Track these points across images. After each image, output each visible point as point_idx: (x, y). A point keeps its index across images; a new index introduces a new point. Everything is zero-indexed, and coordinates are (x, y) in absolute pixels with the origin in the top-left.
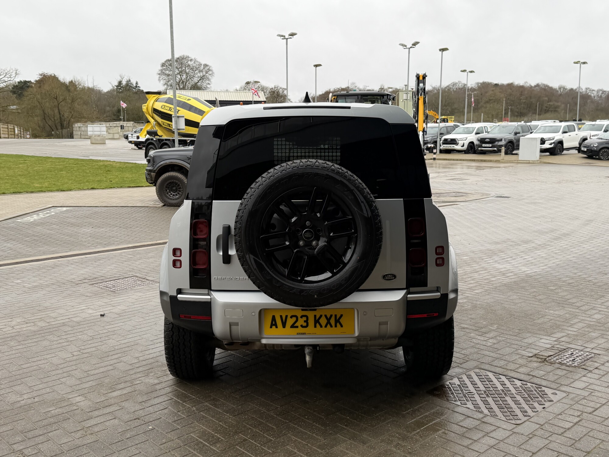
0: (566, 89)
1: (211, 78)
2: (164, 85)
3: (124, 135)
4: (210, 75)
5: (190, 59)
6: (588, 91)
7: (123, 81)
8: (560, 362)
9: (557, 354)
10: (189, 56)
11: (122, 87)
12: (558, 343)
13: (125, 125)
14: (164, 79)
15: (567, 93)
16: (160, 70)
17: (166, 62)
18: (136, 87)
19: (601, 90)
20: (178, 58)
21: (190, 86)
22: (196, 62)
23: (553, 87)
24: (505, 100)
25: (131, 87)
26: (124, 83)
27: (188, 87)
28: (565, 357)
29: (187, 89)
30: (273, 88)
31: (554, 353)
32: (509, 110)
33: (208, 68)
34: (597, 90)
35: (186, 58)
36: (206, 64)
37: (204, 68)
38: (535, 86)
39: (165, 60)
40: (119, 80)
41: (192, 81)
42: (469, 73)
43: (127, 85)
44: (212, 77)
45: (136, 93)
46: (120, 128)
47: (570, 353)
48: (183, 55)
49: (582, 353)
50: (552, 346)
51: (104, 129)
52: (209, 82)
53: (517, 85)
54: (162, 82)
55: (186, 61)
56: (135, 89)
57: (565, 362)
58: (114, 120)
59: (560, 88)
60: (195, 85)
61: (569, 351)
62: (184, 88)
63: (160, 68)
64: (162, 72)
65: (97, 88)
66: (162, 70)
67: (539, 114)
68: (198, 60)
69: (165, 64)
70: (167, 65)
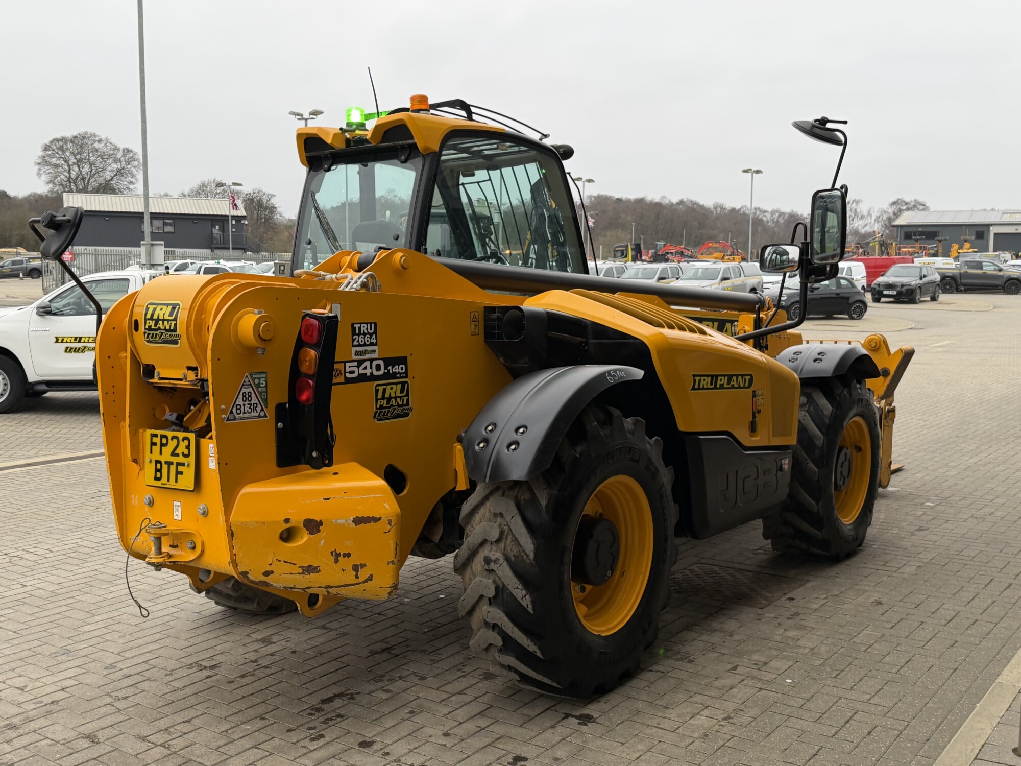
1: (136, 173)
2: (48, 183)
4: (135, 167)
5: (97, 139)
10: (97, 133)
14: (50, 173)
15: (726, 216)
17: (52, 142)
20: (76, 137)
21: (96, 186)
22: (108, 145)
24: (635, 226)
27: (91, 188)
30: (250, 194)
33: (131, 155)
34: (772, 212)
35: (89, 137)
36: (127, 149)
37: (124, 156)
38: (678, 204)
39: (51, 139)
41: (100, 176)
48: (84, 131)
52: (133, 180)
53: (651, 201)
54: (44, 178)
55: (90, 143)
60: (107, 185)
62: (85, 190)
63: (41, 153)
64: (44, 159)
68: (114, 142)
69: (50, 147)
70: (55, 147)
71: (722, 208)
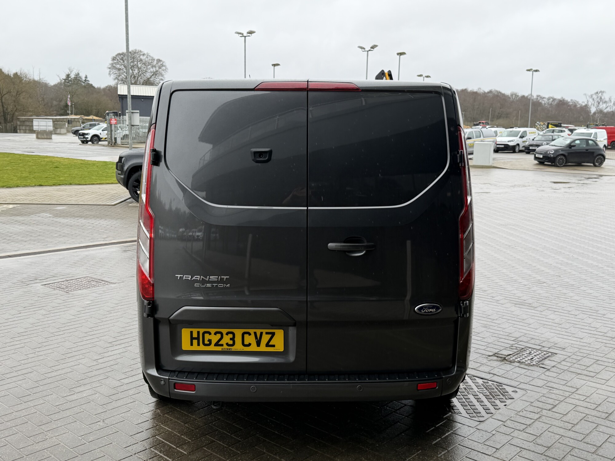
0: (518, 96)
1: (164, 74)
2: (115, 79)
3: (72, 130)
4: (163, 70)
5: (142, 53)
6: (539, 98)
7: (72, 74)
8: (519, 361)
9: (516, 353)
10: (142, 50)
11: (71, 81)
12: (516, 342)
13: (72, 120)
14: (116, 73)
15: (518, 100)
16: (110, 64)
17: (117, 55)
18: (85, 80)
19: (552, 98)
21: (142, 81)
22: (148, 57)
23: (505, 93)
25: (80, 80)
26: (72, 76)
27: (140, 82)
28: (524, 356)
29: (138, 85)
31: (513, 352)
33: (161, 63)
34: (548, 98)
35: (137, 53)
36: (159, 60)
37: (157, 63)
38: (488, 92)
39: (116, 53)
40: (67, 73)
41: (144, 76)
42: (425, 78)
43: (76, 78)
44: (165, 72)
45: (85, 87)
46: (67, 123)
47: (528, 352)
48: (135, 49)
49: (540, 352)
50: (511, 345)
51: (50, 123)
52: (162, 78)
53: (471, 91)
54: (113, 76)
55: (138, 56)
56: (84, 83)
57: (524, 361)
58: (61, 114)
59: (512, 95)
60: (148, 80)
61: (528, 350)
62: (135, 83)
63: (111, 62)
64: (112, 66)
65: (43, 81)
66: (113, 64)
67: (492, 121)
68: (151, 55)
69: (116, 58)
70: (118, 58)
71: (516, 96)
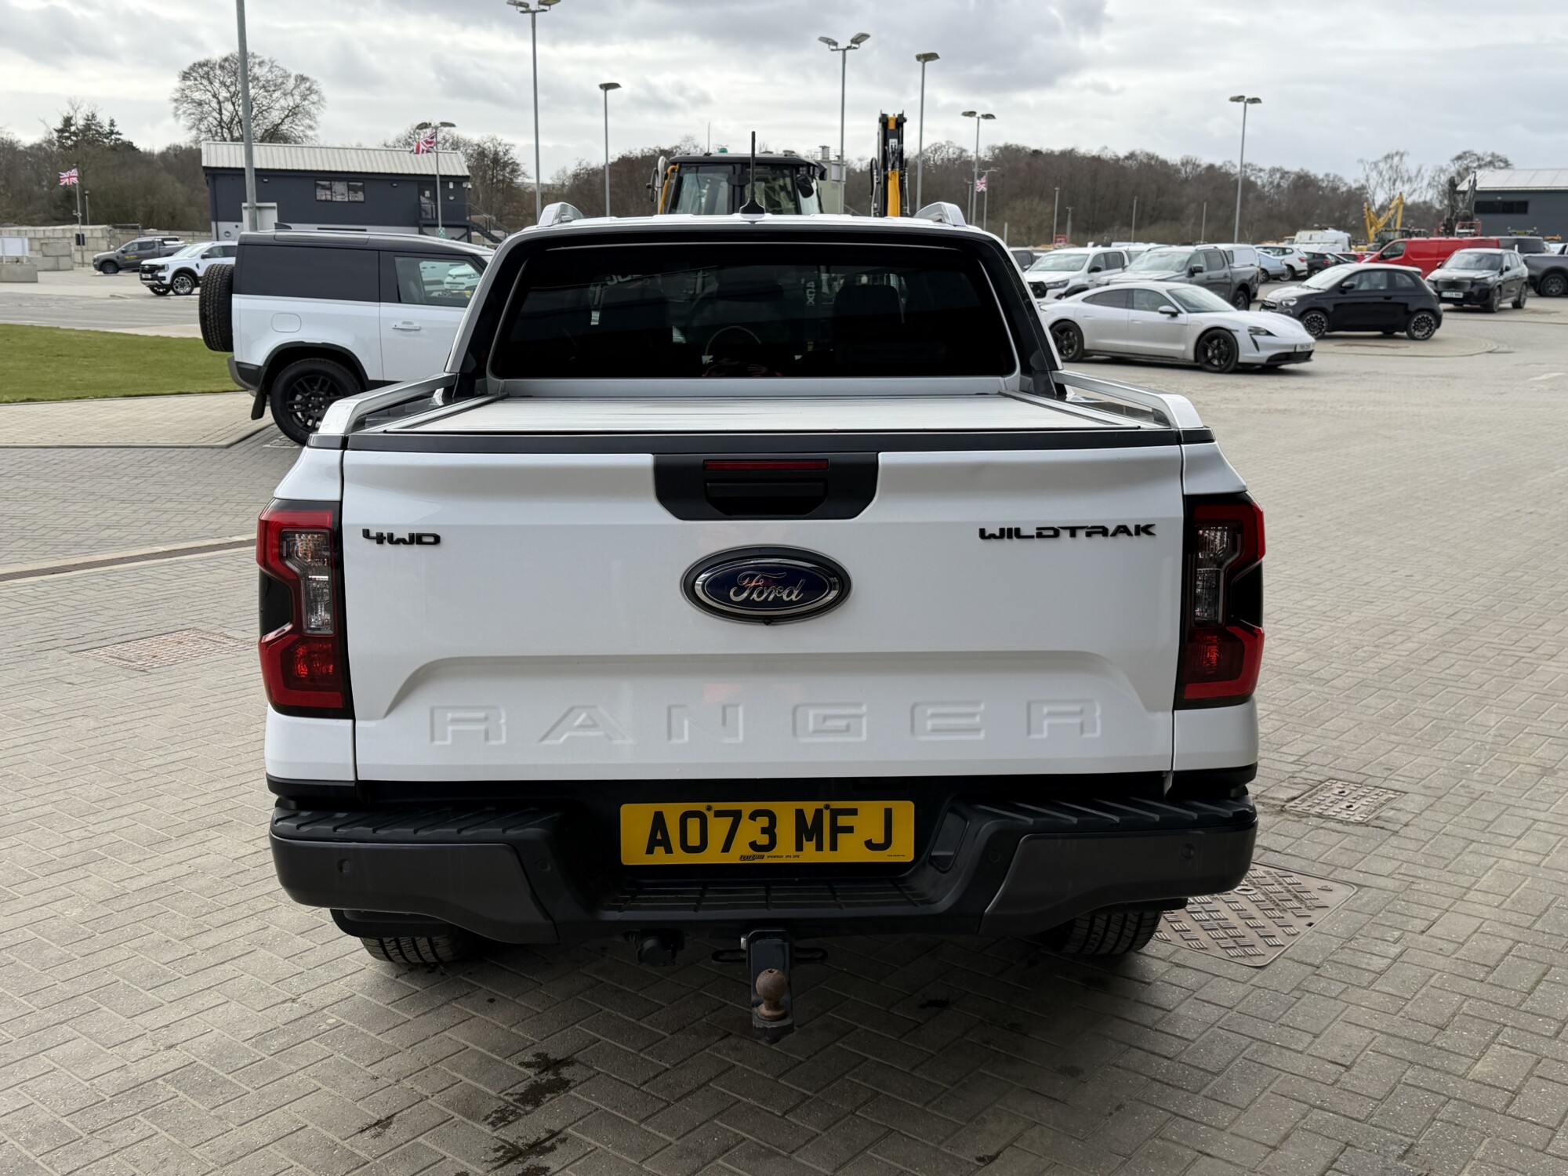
1: (316, 112)
2: (190, 128)
4: (313, 103)
5: (257, 60)
6: (1248, 171)
7: (79, 116)
8: (1320, 813)
9: (1307, 794)
10: (256, 54)
11: (74, 134)
12: (1302, 767)
13: (87, 234)
14: (190, 114)
15: (1200, 175)
17: (193, 67)
18: (112, 133)
20: (226, 60)
22: (273, 69)
23: (1168, 160)
24: (1060, 191)
25: (98, 132)
26: (79, 122)
27: (253, 134)
28: (1329, 800)
30: (481, 144)
31: (1299, 792)
32: (1069, 216)
33: (308, 84)
34: (1270, 171)
36: (302, 76)
37: (296, 86)
38: (1127, 158)
40: (66, 115)
41: (265, 118)
42: (982, 120)
43: (88, 127)
44: (318, 109)
46: (73, 242)
47: (1336, 791)
49: (1365, 789)
50: (1290, 775)
52: (312, 123)
53: (1084, 154)
54: (185, 122)
55: (247, 67)
56: (107, 138)
57: (1330, 812)
58: (56, 219)
59: (1185, 164)
60: (275, 130)
63: (176, 83)
64: (182, 94)
66: (183, 90)
67: (1138, 228)
68: (282, 64)
69: (190, 74)
70: (197, 75)
71: (1196, 166)
